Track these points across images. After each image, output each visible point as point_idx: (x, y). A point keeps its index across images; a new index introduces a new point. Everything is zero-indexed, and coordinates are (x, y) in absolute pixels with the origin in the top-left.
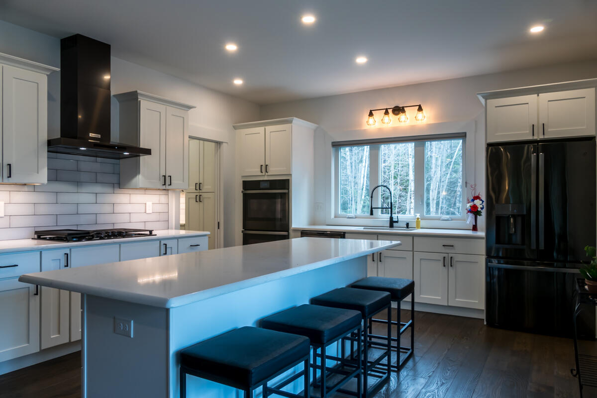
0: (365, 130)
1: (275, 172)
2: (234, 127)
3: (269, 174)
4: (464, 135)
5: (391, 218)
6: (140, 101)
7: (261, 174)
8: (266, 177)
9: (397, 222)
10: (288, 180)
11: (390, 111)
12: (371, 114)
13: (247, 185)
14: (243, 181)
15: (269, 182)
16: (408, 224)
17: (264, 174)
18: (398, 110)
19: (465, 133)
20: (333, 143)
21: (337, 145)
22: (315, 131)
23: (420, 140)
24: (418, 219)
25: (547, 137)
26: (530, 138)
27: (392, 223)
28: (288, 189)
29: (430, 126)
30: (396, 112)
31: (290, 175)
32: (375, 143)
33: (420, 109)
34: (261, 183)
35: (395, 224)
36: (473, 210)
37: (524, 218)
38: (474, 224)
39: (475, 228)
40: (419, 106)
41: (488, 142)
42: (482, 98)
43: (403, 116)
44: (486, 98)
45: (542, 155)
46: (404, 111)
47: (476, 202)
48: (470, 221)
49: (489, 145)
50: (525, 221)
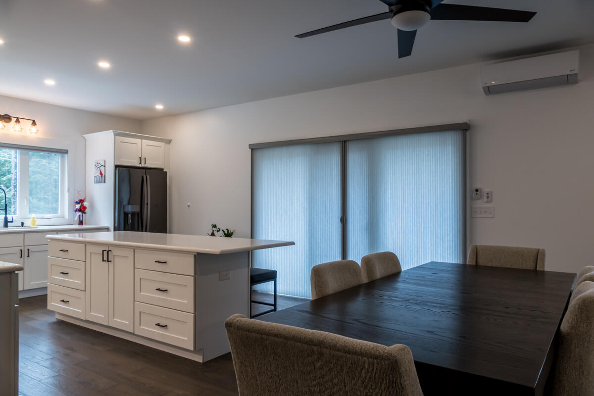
4: (66, 151)
5: (6, 219)
9: (12, 222)
16: (23, 224)
18: (7, 118)
19: (67, 151)
24: (34, 218)
25: (146, 166)
27: (6, 223)
29: (41, 140)
30: (7, 120)
33: (34, 123)
35: (9, 224)
36: (82, 210)
37: (138, 214)
38: (81, 220)
39: (81, 223)
40: (34, 121)
41: (116, 164)
42: (113, 134)
43: (18, 126)
44: (115, 135)
45: (148, 176)
46: (18, 121)
47: (85, 204)
48: (76, 218)
49: (116, 167)
50: (140, 215)
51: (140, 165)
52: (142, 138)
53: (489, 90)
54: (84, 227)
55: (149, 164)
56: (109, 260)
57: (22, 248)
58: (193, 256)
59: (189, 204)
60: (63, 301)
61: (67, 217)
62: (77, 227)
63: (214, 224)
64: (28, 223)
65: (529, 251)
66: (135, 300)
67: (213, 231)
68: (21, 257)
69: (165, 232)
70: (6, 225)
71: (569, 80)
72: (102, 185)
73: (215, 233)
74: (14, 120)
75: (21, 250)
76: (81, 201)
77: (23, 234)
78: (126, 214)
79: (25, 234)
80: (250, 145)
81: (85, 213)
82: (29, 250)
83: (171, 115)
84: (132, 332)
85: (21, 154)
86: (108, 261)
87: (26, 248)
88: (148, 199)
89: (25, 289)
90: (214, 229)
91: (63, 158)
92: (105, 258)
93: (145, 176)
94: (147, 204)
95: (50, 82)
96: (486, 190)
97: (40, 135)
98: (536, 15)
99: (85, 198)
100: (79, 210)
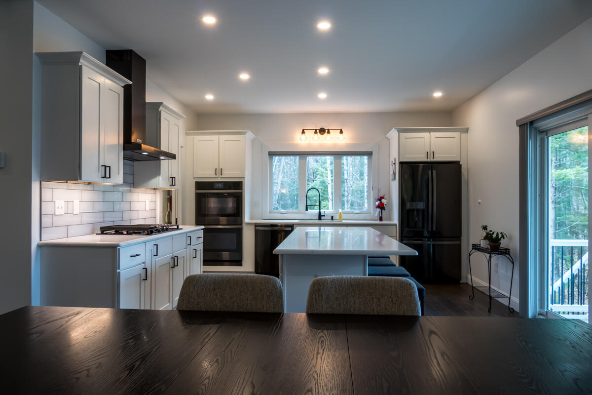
0: (297, 144)
1: (229, 175)
2: (186, 133)
3: (223, 176)
4: (370, 153)
5: (320, 213)
6: (161, 111)
7: (214, 176)
8: (219, 179)
9: (324, 216)
10: (242, 182)
11: (318, 131)
12: (303, 132)
13: (200, 185)
14: (196, 182)
15: (223, 184)
16: (332, 217)
17: (218, 176)
18: (322, 131)
19: (372, 152)
20: (269, 152)
21: (272, 154)
22: (253, 141)
23: (338, 155)
24: (340, 213)
25: (435, 160)
26: (425, 160)
27: (320, 216)
28: (242, 189)
29: (348, 145)
30: (322, 133)
31: (244, 178)
32: (303, 155)
33: (341, 132)
34: (215, 184)
35: (322, 217)
36: (381, 206)
37: (423, 211)
38: (381, 216)
39: (381, 219)
40: (341, 130)
41: (400, 161)
42: (396, 131)
43: (330, 136)
44: (400, 131)
45: (434, 172)
46: (329, 132)
47: (383, 201)
48: (378, 214)
49: (401, 163)
50: (425, 212)
51: (429, 160)
52: (430, 131)
54: (384, 222)
55: (438, 158)
59: (479, 201)
61: (372, 212)
62: (378, 222)
72: (394, 182)
76: (381, 199)
78: (410, 211)
80: (517, 121)
90: (485, 231)
91: (370, 159)
93: (430, 171)
94: (433, 201)
95: (322, 96)
97: (347, 141)
99: (384, 195)
100: (378, 207)
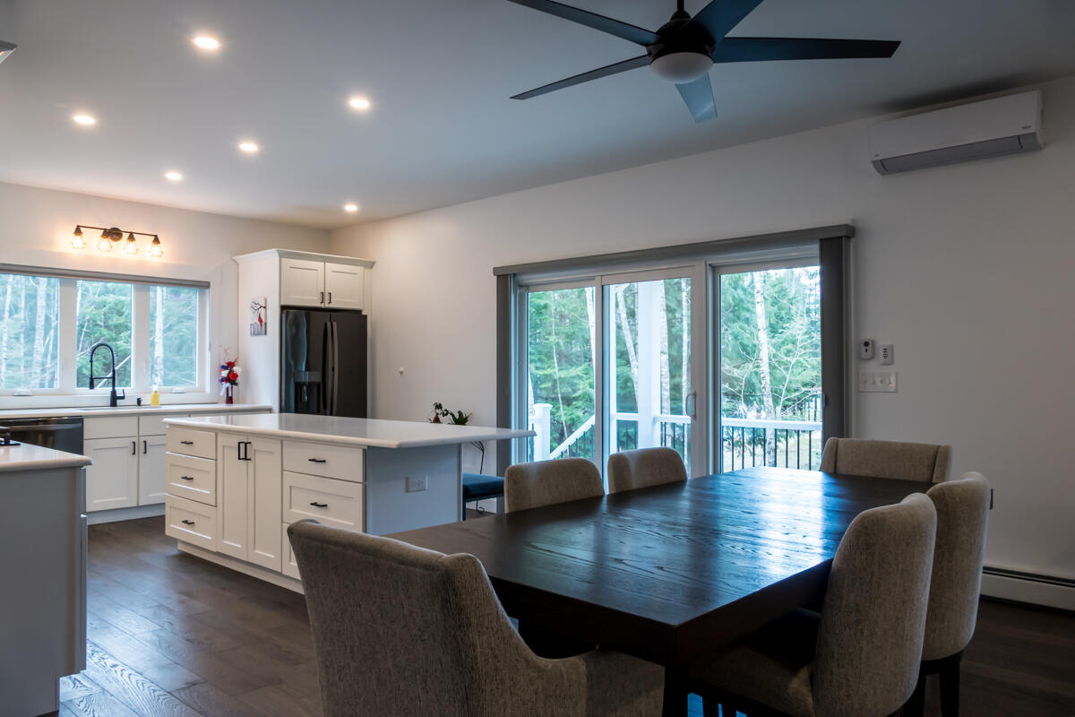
4: (206, 285)
5: (114, 392)
9: (123, 398)
12: (78, 231)
16: (139, 401)
18: (114, 234)
19: (209, 283)
23: (145, 282)
24: (156, 392)
25: (333, 305)
26: (318, 304)
27: (114, 399)
30: (115, 236)
32: (68, 276)
33: (156, 240)
35: (119, 402)
36: (232, 379)
37: (318, 385)
38: (230, 395)
39: (230, 400)
40: (156, 236)
41: (282, 304)
42: (277, 254)
43: (131, 245)
44: (282, 255)
45: (335, 324)
46: (131, 237)
47: (235, 369)
48: (223, 393)
49: (283, 308)
50: (321, 388)
51: (322, 305)
52: (325, 260)
53: (886, 167)
54: (234, 406)
55: (336, 303)
56: (248, 457)
57: (135, 440)
58: (361, 451)
59: (401, 369)
60: (186, 522)
61: (208, 390)
62: (224, 406)
63: (438, 403)
64: (146, 400)
65: (922, 448)
66: (284, 520)
67: (437, 414)
68: (134, 454)
69: (365, 416)
70: (114, 403)
71: (1022, 145)
72: (262, 338)
73: (440, 417)
74: (126, 236)
75: (134, 443)
76: (230, 365)
77: (136, 418)
78: (298, 386)
79: (141, 418)
80: (494, 268)
81: (236, 384)
82: (145, 442)
83: (373, 221)
84: (280, 571)
85: (137, 290)
86: (246, 459)
87: (142, 439)
88: (334, 360)
89: (141, 504)
90: (439, 411)
91: (202, 295)
92: (242, 456)
93: (329, 324)
94: (333, 369)
95: (174, 176)
96: (882, 342)
97: (165, 260)
98: (899, 47)
99: (236, 360)
100: (227, 379)
